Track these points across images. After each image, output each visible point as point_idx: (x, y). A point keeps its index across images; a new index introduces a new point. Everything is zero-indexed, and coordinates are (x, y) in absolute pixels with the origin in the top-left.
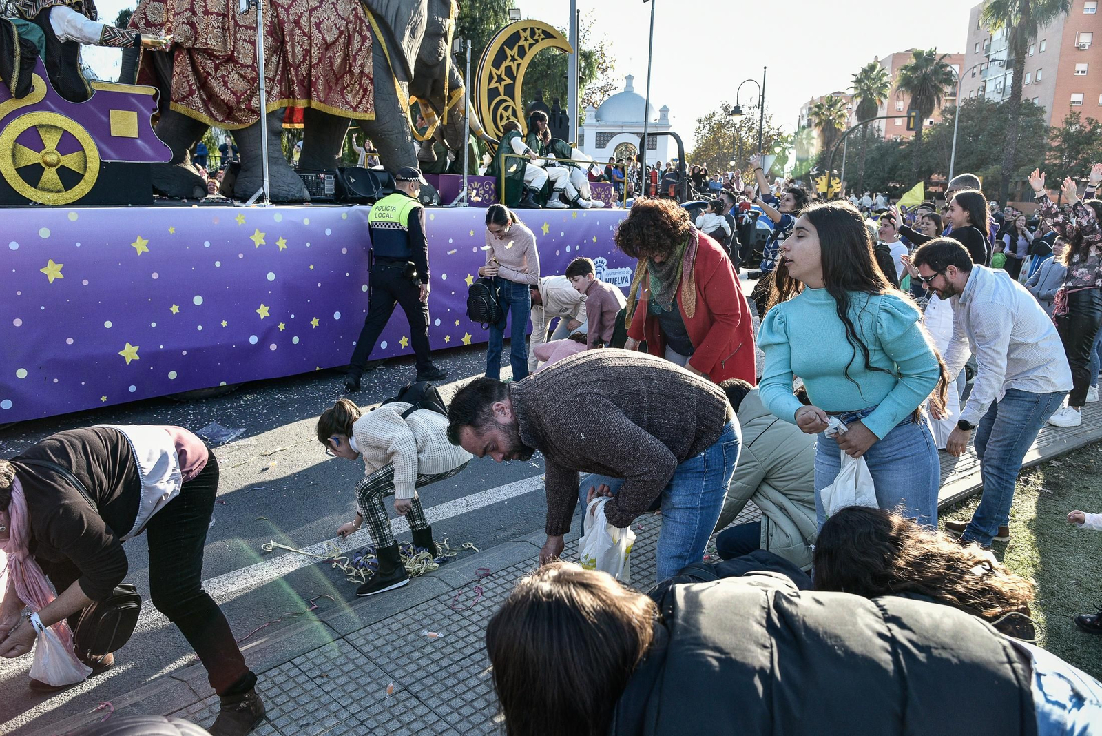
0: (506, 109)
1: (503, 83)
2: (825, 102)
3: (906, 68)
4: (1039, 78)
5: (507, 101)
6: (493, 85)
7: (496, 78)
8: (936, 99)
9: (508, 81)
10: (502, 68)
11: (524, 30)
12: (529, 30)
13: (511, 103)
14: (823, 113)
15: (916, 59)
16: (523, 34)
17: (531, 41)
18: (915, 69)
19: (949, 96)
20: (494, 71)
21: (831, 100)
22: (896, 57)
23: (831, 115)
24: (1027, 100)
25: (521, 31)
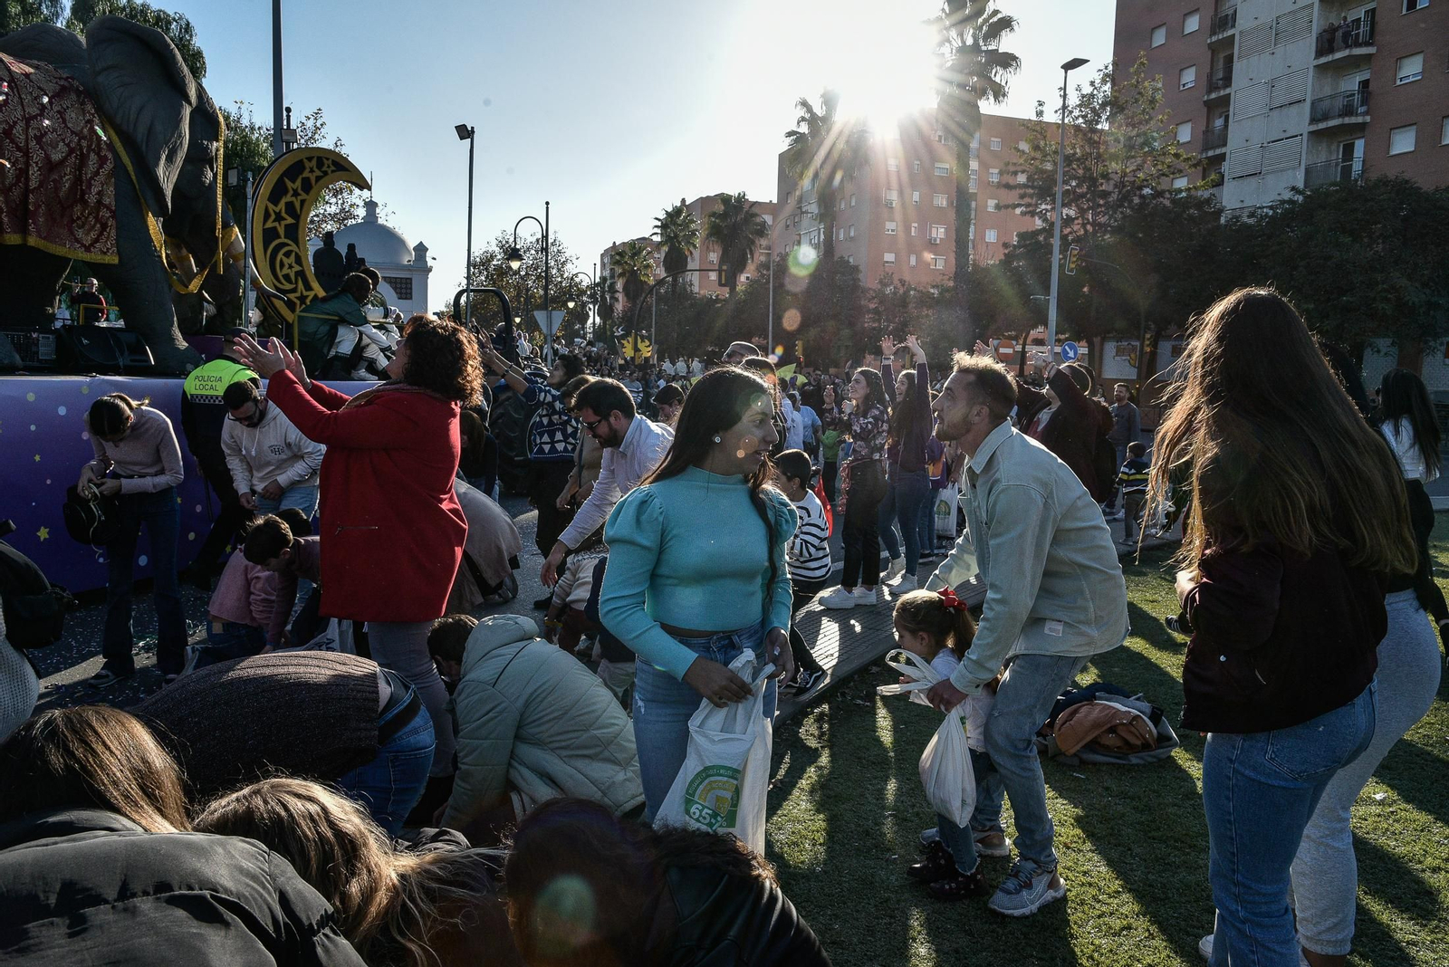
0: (287, 254)
1: (283, 223)
2: (627, 250)
3: (714, 215)
4: (852, 234)
5: (288, 245)
6: (269, 224)
7: (273, 217)
8: (748, 252)
9: (290, 220)
10: (282, 205)
11: (310, 159)
12: (315, 159)
13: (293, 247)
14: (626, 262)
15: (724, 205)
16: (307, 164)
17: (318, 173)
18: (724, 216)
19: (764, 249)
20: (271, 206)
21: (634, 247)
22: (704, 201)
23: (635, 266)
24: (842, 257)
25: (305, 160)
